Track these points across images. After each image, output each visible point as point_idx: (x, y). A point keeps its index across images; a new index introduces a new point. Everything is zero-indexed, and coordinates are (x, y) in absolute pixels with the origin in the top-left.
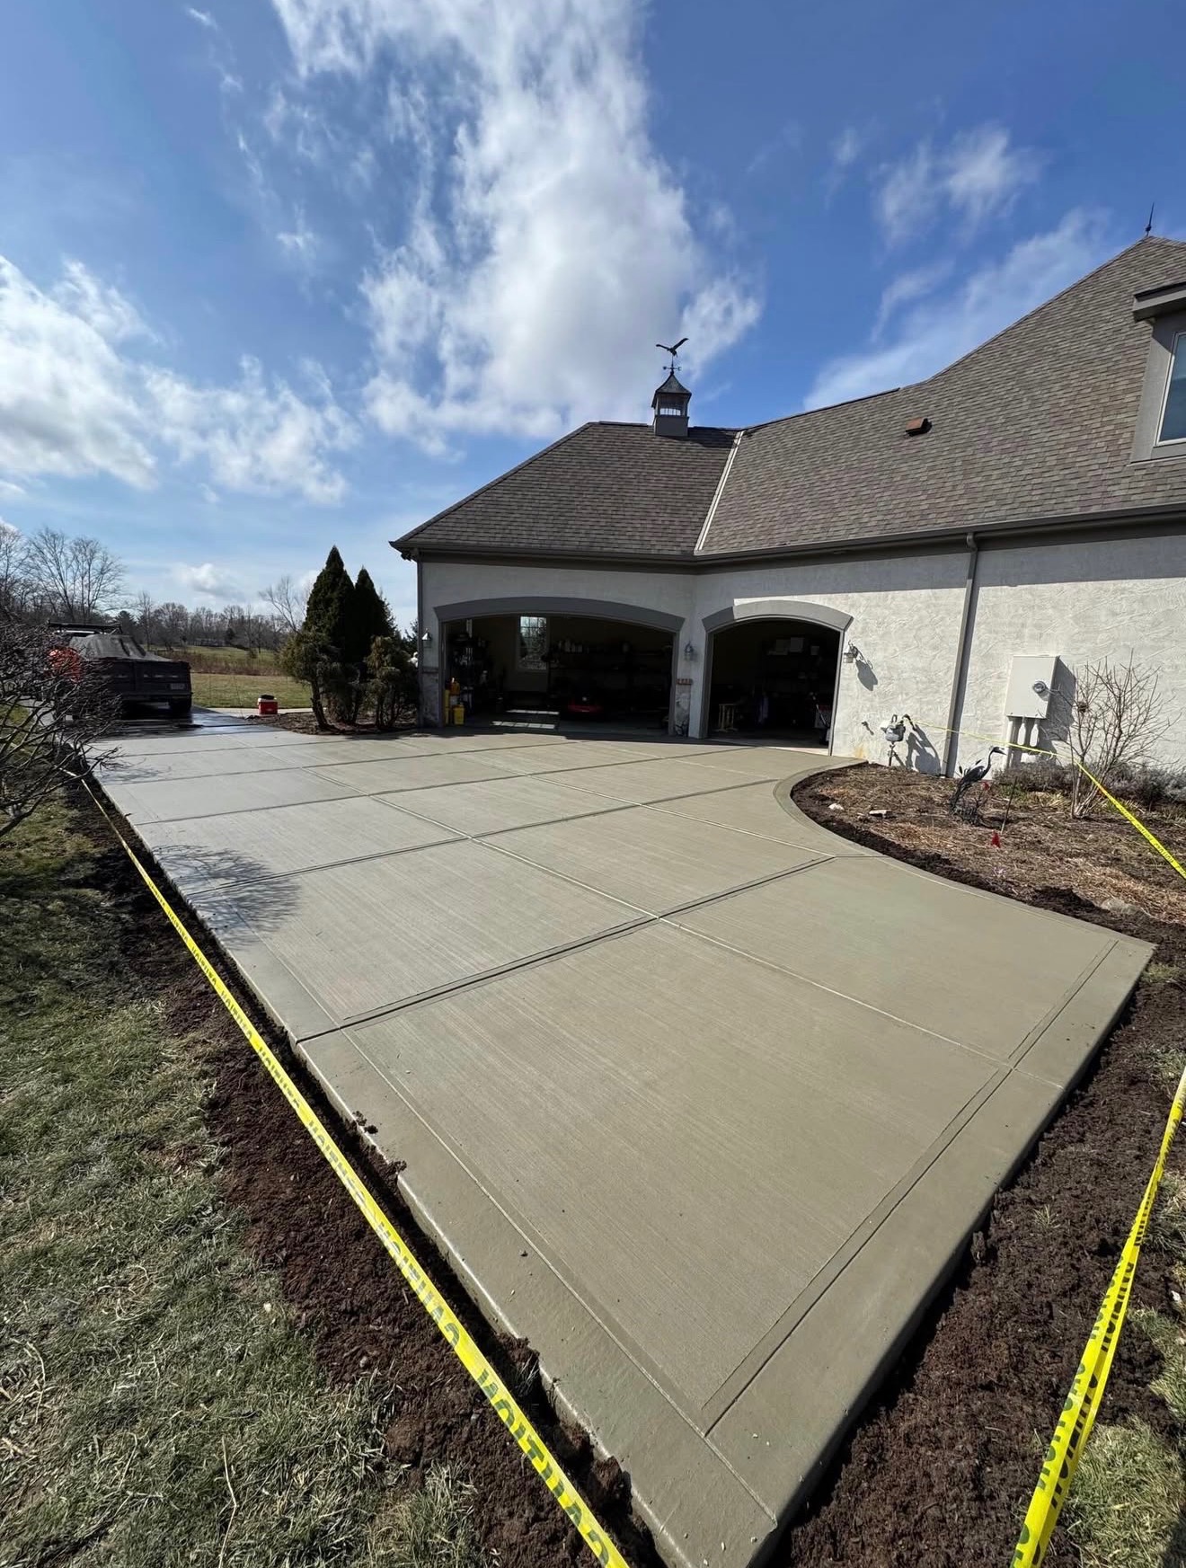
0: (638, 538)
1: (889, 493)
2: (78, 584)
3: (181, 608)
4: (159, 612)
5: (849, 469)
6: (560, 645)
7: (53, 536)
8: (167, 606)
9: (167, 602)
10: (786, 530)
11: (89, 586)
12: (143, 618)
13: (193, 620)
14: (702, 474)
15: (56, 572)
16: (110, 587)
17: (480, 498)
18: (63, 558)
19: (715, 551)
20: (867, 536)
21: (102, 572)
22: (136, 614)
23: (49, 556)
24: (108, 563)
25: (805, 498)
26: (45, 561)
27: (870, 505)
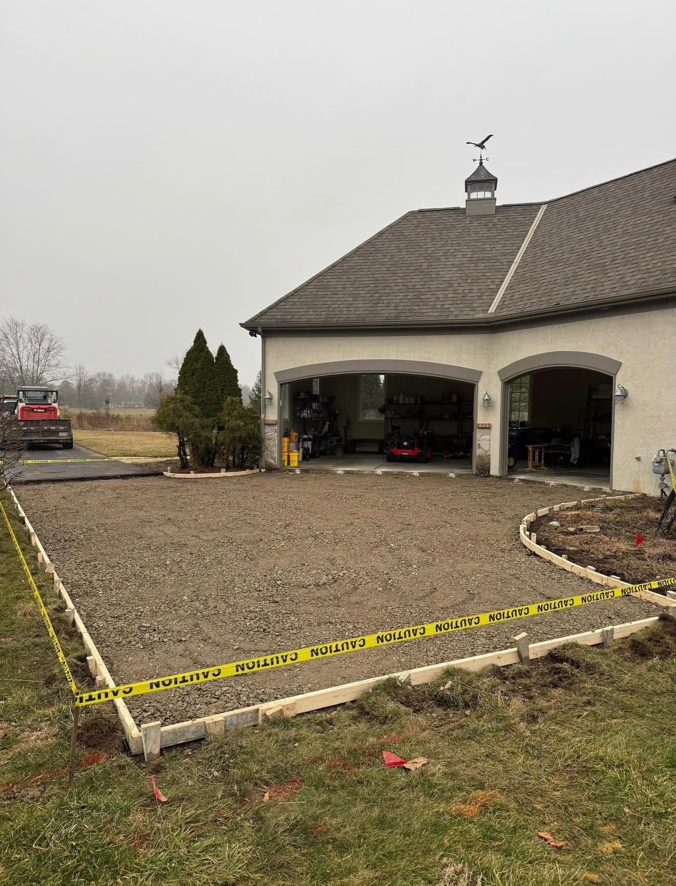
0: (439, 306)
1: (650, 254)
2: (30, 361)
3: (110, 375)
4: (91, 380)
5: (625, 233)
6: (395, 398)
7: (16, 324)
8: (99, 374)
9: (99, 371)
10: (562, 291)
11: (38, 362)
12: (79, 386)
13: (118, 386)
14: (504, 246)
15: (15, 353)
16: (53, 362)
17: (314, 284)
18: (21, 341)
19: (505, 313)
20: (626, 292)
21: (48, 351)
22: (74, 383)
23: (12, 340)
24: (53, 343)
25: (584, 262)
26: (9, 344)
27: (633, 266)
